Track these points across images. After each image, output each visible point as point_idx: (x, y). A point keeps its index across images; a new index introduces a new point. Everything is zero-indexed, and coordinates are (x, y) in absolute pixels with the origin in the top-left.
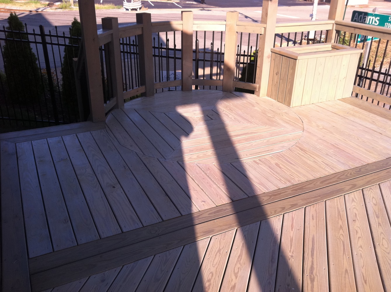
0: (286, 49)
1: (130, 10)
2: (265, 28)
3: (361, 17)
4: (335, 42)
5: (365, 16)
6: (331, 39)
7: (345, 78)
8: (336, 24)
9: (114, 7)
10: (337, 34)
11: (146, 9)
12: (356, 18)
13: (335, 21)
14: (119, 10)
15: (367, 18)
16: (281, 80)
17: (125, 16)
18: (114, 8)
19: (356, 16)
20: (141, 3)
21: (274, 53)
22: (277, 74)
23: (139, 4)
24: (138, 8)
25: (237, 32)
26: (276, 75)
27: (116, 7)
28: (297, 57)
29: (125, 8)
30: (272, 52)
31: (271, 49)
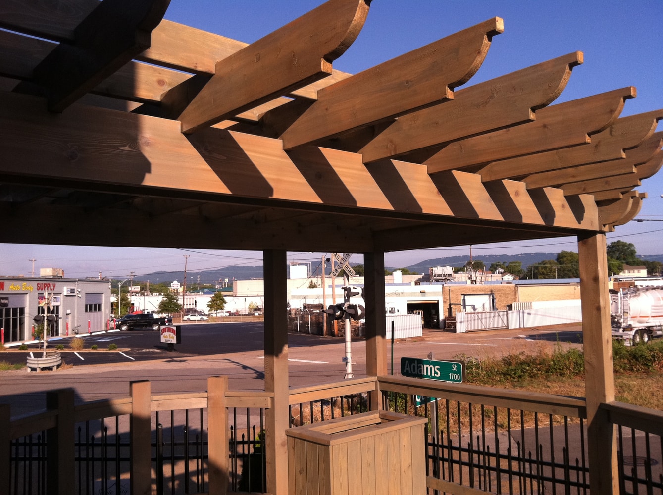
0: (309, 429)
1: (38, 370)
2: (273, 399)
3: (414, 366)
4: (383, 409)
5: (419, 365)
6: (377, 404)
7: (411, 467)
8: (379, 381)
9: (9, 366)
10: (384, 397)
11: (69, 366)
12: (407, 367)
13: (378, 377)
14: (18, 371)
15: (423, 367)
16: (309, 482)
17: (28, 382)
18: (9, 369)
19: (407, 366)
20: (60, 358)
21: (291, 438)
22: (301, 473)
23: (56, 359)
24: (54, 366)
25: (227, 408)
26: (299, 474)
27: (13, 366)
28: (329, 442)
29: (30, 367)
30: (288, 435)
31: (287, 431)
